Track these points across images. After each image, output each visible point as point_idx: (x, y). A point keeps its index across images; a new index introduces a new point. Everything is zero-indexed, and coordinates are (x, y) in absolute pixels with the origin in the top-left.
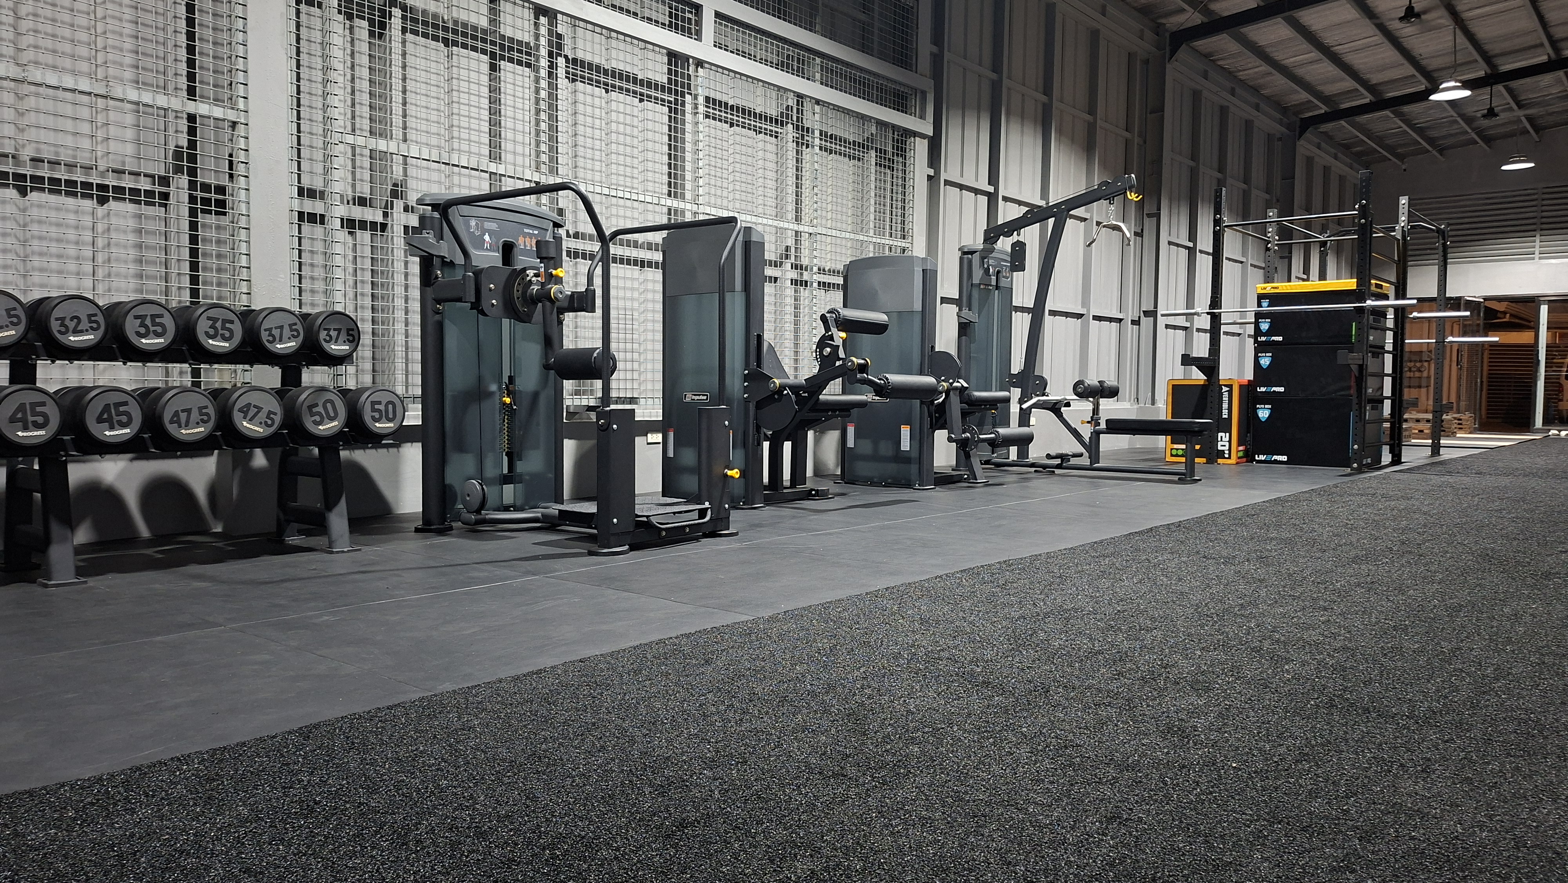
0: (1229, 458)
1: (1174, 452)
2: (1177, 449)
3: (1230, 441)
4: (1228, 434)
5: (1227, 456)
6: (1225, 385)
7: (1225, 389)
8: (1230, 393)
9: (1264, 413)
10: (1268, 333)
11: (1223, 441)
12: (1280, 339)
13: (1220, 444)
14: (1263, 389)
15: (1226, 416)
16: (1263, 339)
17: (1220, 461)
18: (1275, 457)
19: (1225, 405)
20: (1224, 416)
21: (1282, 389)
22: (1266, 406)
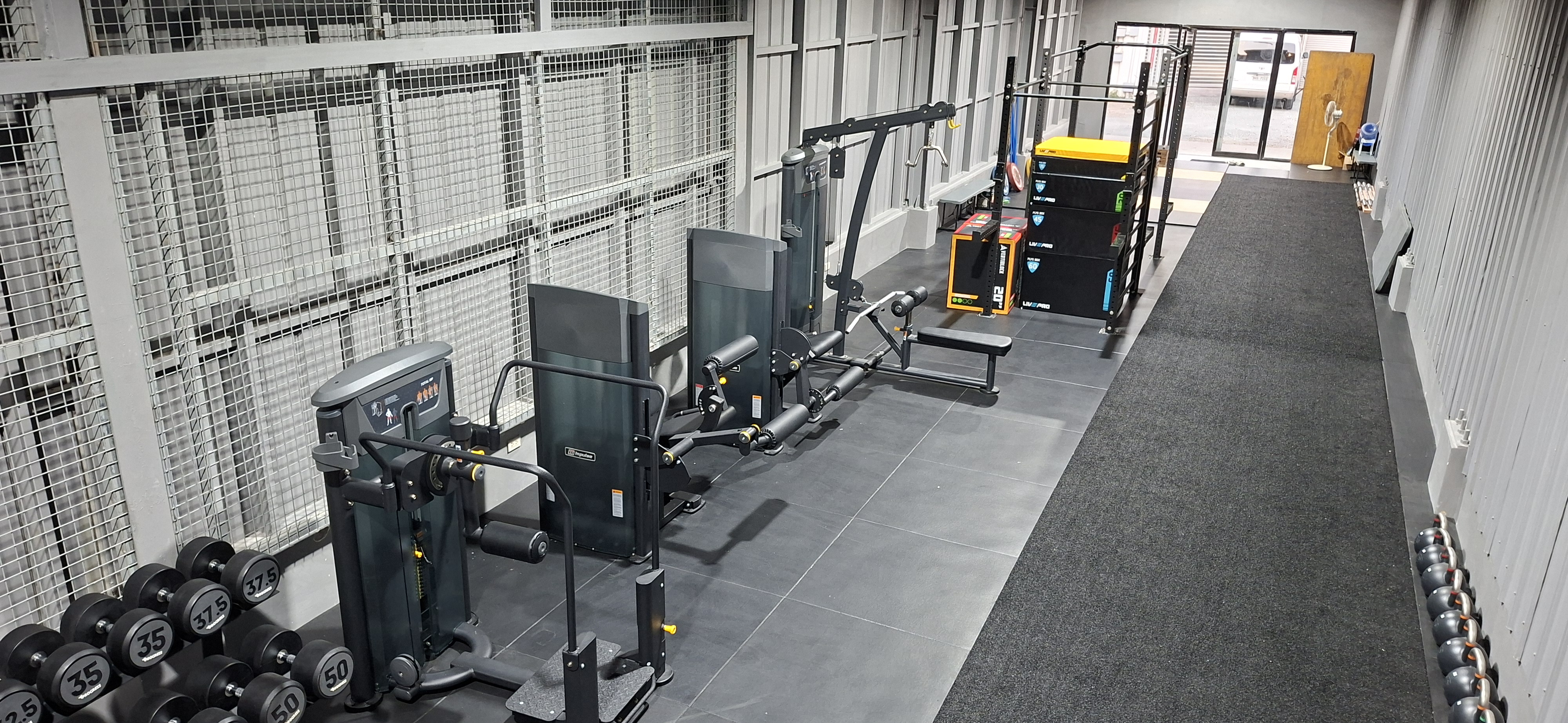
0: (1003, 309)
1: (955, 300)
2: (957, 298)
3: (1004, 295)
4: (1003, 288)
5: (1000, 307)
6: (1004, 245)
7: (1003, 248)
8: (1008, 251)
9: (1033, 265)
10: (1043, 194)
11: (998, 294)
12: (1053, 200)
13: (995, 296)
14: (1034, 244)
15: (1003, 273)
16: (1038, 198)
17: (994, 311)
18: (1040, 305)
19: (1002, 263)
20: (1000, 272)
21: (1050, 246)
22: (1036, 260)
